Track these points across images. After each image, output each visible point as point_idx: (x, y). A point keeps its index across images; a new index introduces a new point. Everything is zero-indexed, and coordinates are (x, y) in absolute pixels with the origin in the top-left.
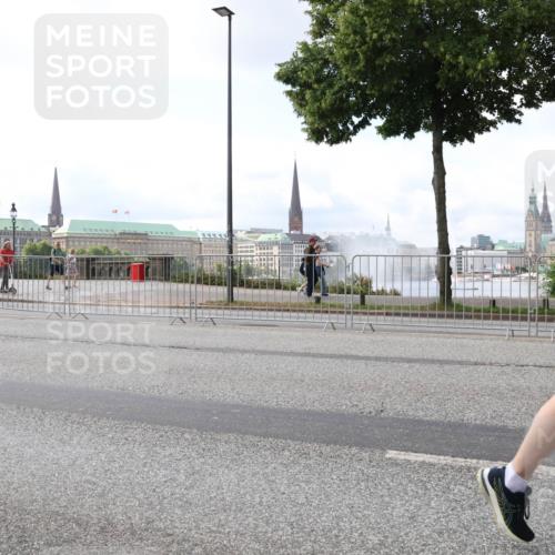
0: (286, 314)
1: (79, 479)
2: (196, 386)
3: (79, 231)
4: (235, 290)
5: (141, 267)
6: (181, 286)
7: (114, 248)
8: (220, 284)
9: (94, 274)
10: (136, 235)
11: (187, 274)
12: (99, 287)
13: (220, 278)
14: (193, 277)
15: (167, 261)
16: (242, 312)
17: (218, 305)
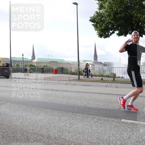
0: (94, 83)
1: (41, 125)
2: (71, 101)
3: (39, 61)
4: (80, 76)
5: (56, 70)
6: (66, 75)
7: (48, 65)
8: (76, 75)
9: (44, 72)
10: (54, 62)
11: (68, 72)
12: (45, 75)
13: (76, 73)
14: (69, 73)
15: (62, 69)
16: (82, 82)
17: (76, 80)
